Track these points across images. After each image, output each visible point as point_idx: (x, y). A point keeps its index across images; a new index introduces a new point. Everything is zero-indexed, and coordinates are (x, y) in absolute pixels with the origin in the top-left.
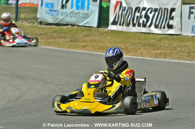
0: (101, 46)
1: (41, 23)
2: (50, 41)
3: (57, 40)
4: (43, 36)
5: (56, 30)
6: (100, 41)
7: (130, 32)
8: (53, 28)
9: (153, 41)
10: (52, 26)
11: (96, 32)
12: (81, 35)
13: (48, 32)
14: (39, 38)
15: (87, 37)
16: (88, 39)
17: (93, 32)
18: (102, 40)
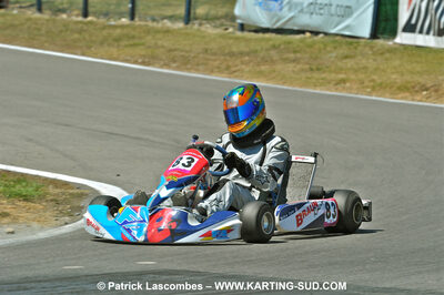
0: (379, 81)
1: (242, 27)
2: (263, 68)
3: (279, 67)
4: (247, 58)
5: (277, 43)
6: (376, 69)
8: (269, 39)
10: (267, 35)
11: (367, 49)
12: (334, 55)
13: (259, 48)
14: (238, 62)
15: (347, 60)
16: (349, 65)
17: (360, 48)
18: (381, 67)
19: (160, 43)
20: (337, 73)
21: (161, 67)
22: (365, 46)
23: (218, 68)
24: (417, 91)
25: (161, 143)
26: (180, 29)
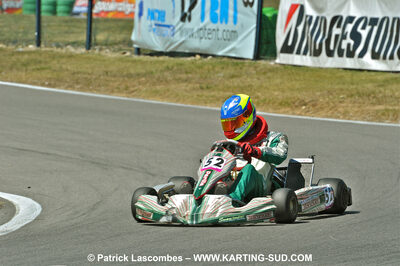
0: (262, 98)
1: (139, 51)
2: (158, 87)
3: (173, 86)
4: (143, 79)
5: (170, 65)
6: (261, 86)
7: (321, 68)
8: (163, 62)
9: (370, 86)
10: (161, 58)
11: (252, 69)
12: (222, 75)
13: (153, 70)
14: (136, 83)
15: (234, 79)
16: (236, 84)
17: (245, 68)
18: (264, 85)
19: (64, 66)
20: (225, 91)
21: (66, 88)
22: (250, 66)
23: (118, 88)
24: (296, 107)
25: (67, 157)
26: (82, 54)
